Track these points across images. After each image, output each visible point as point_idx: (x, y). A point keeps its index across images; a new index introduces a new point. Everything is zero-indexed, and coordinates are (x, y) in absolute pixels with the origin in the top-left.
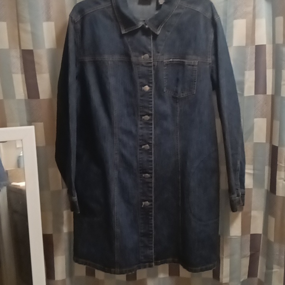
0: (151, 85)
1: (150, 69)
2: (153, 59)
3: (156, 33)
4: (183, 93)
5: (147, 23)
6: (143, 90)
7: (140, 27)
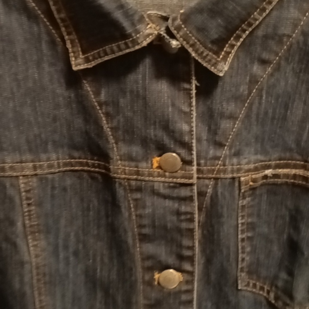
0: (187, 267)
3: (213, 70)
5: (178, 29)
6: (156, 283)
7: (145, 44)
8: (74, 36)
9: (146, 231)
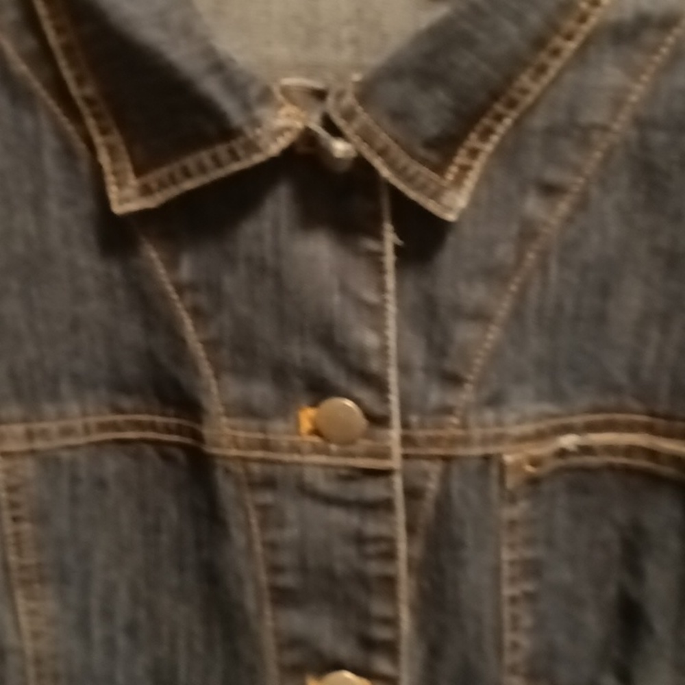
0: (383, 665)
1: (373, 527)
2: (406, 440)
3: (431, 206)
5: (349, 115)
7: (275, 148)
8: (116, 138)
9: (288, 580)
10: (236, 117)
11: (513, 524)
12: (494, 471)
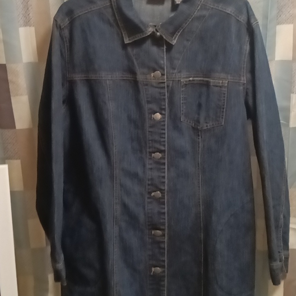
0: (163, 112)
1: (162, 91)
2: (167, 78)
3: (171, 42)
4: (206, 123)
5: (159, 29)
6: (153, 118)
7: (149, 34)
8: (125, 32)
9: (149, 99)
10: (144, 30)
11: (182, 91)
12: (180, 82)
